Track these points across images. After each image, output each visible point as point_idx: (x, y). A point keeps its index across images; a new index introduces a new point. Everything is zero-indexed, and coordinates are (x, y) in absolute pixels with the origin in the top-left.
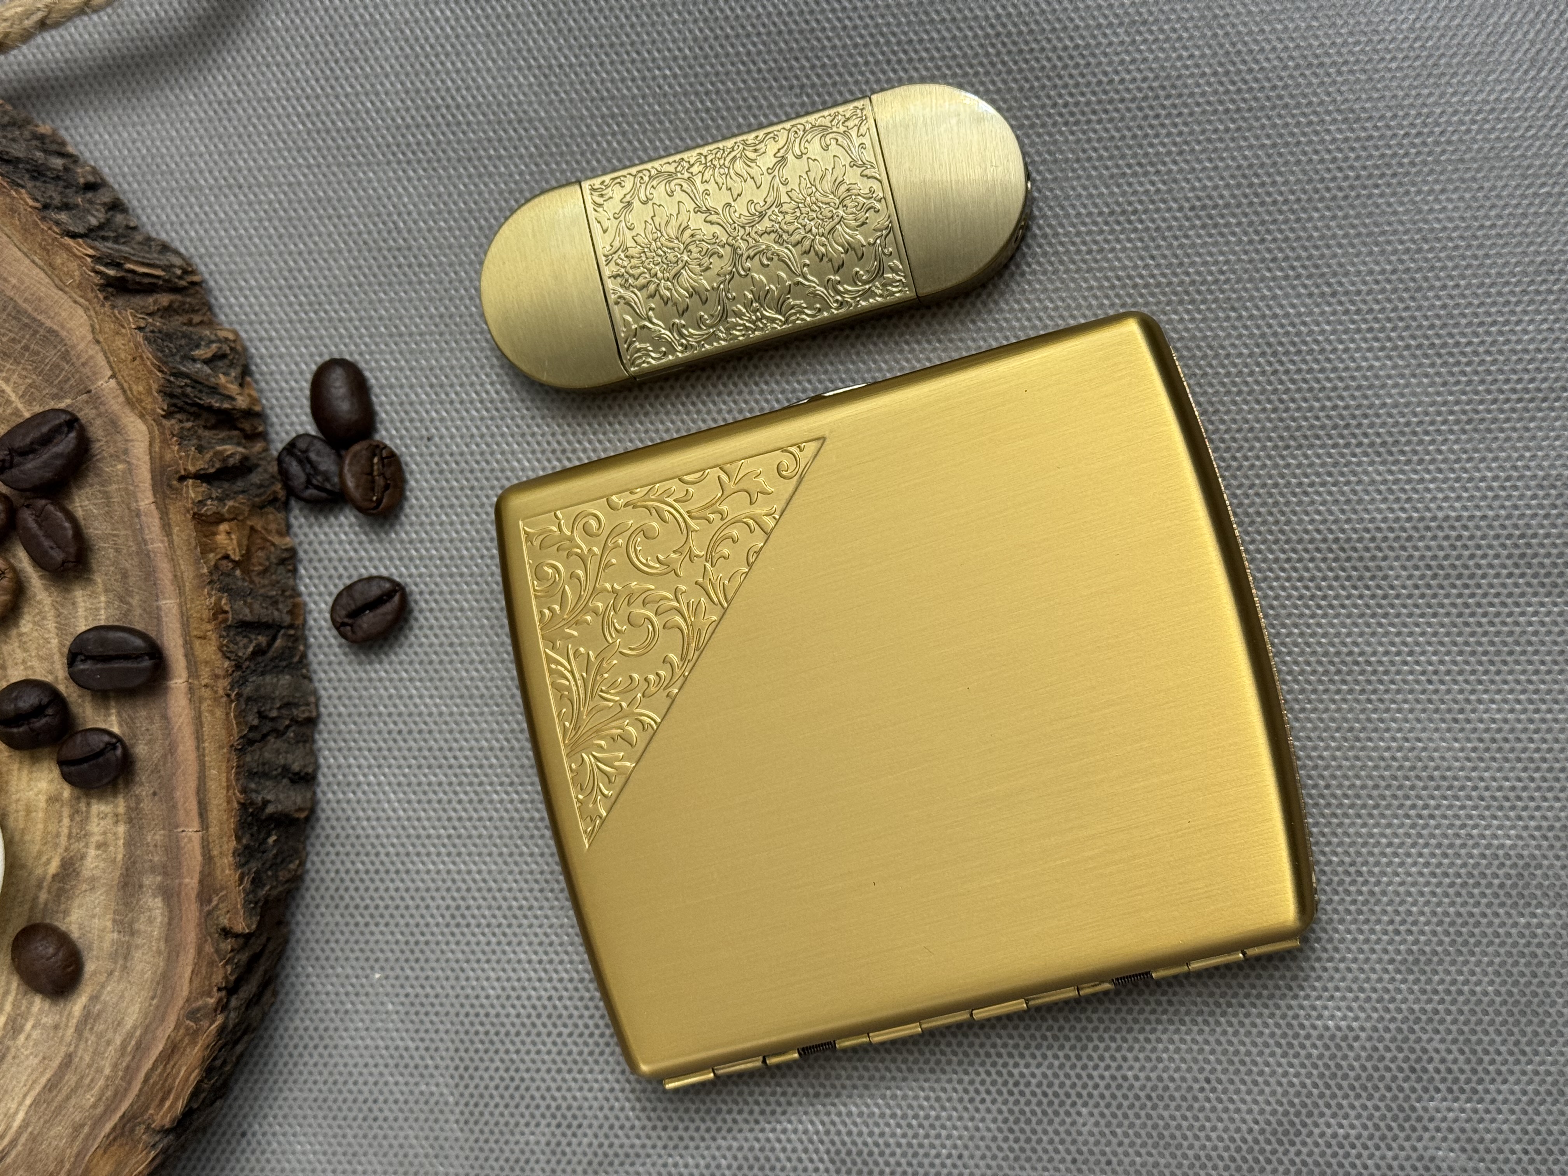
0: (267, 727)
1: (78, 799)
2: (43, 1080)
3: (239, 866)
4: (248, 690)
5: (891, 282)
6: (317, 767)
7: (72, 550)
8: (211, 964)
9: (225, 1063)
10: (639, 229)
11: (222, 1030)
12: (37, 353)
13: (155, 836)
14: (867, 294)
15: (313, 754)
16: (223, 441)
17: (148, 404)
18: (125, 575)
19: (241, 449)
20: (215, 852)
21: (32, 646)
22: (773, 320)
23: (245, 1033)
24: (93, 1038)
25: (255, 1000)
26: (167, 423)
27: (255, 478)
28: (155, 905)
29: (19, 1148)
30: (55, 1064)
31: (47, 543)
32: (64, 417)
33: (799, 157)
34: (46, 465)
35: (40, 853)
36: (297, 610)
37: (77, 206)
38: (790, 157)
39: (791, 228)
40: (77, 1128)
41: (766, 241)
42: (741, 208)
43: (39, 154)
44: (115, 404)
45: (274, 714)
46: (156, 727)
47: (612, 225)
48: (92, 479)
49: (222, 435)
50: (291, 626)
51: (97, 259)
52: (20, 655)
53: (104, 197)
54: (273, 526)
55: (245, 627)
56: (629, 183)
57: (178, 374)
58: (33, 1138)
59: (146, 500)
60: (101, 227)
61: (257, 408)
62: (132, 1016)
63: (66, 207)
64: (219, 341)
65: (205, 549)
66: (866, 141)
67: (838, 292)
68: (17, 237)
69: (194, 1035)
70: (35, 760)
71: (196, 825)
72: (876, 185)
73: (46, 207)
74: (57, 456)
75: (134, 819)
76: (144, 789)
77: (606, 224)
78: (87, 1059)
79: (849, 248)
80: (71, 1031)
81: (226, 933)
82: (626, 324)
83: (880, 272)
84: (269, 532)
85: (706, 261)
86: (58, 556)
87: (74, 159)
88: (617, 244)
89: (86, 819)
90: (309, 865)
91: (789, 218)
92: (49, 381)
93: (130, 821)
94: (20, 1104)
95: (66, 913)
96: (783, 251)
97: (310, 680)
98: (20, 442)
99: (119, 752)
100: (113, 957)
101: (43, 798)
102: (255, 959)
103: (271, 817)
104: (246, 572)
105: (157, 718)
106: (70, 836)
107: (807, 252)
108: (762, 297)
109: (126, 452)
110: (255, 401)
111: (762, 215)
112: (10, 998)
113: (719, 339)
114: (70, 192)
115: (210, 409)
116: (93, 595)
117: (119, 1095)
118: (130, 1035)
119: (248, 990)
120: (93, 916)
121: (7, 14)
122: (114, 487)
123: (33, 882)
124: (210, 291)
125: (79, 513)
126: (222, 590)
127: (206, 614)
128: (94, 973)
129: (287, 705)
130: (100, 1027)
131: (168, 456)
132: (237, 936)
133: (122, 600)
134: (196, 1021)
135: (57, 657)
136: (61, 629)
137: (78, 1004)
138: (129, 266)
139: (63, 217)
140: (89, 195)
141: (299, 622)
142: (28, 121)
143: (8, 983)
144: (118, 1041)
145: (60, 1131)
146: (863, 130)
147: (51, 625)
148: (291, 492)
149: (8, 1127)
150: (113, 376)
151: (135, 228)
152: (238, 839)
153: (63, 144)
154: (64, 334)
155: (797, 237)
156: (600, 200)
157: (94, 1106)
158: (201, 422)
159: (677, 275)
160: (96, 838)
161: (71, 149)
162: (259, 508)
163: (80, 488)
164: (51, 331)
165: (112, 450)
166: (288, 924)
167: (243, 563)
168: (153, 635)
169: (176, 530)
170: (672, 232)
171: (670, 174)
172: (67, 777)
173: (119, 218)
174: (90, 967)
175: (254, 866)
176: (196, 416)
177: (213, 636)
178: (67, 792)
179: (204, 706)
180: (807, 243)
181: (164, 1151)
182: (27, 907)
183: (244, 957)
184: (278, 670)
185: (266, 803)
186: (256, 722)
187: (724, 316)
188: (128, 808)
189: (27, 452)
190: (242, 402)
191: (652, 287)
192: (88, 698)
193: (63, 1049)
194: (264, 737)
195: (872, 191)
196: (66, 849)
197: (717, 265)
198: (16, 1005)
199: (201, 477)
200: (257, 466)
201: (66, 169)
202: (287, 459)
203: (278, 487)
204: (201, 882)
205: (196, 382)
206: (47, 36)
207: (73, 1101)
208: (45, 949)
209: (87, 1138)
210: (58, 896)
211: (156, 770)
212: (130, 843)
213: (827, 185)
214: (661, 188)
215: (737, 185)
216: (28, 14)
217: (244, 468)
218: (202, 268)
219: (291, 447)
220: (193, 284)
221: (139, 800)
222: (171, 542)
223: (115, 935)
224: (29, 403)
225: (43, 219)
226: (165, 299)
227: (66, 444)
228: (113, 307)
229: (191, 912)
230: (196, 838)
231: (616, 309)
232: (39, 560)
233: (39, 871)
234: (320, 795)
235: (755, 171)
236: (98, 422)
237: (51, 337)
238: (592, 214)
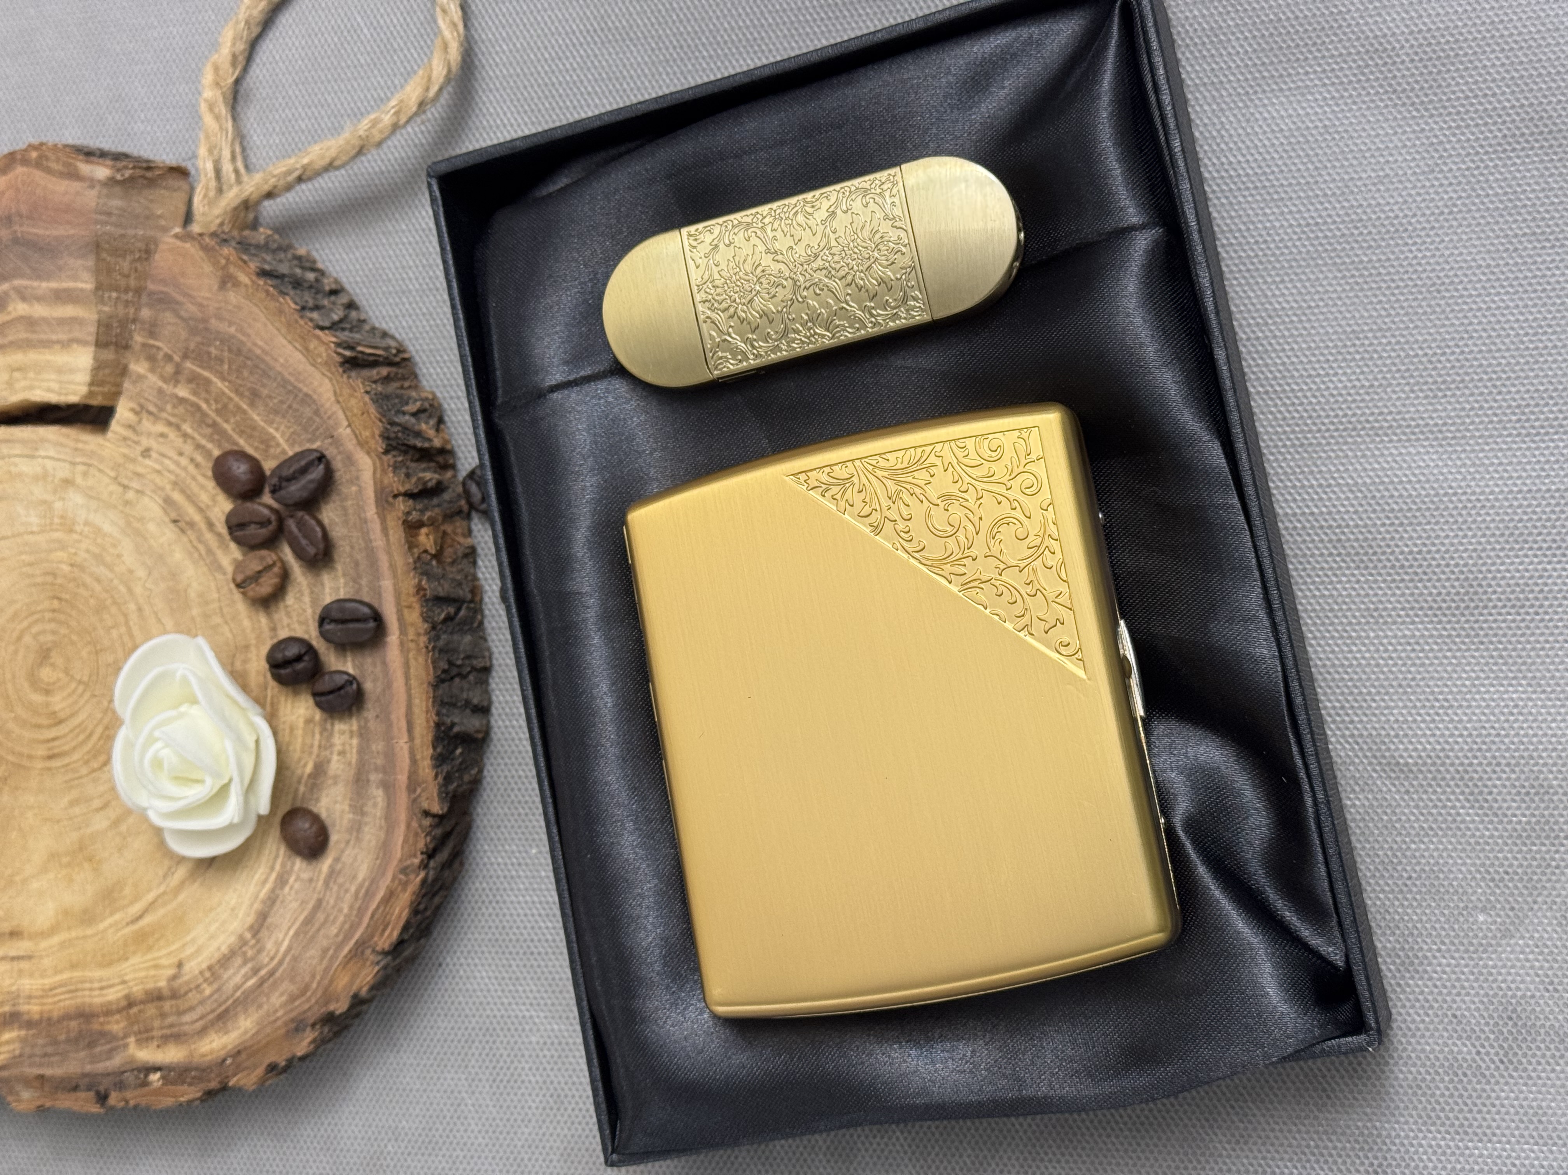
0: (454, 671)
1: (325, 721)
2: (302, 918)
3: (436, 766)
4: (441, 643)
5: (913, 308)
6: (490, 703)
7: (321, 546)
8: (416, 835)
9: (426, 909)
10: (723, 266)
11: (424, 882)
12: (297, 410)
13: (378, 746)
14: (895, 317)
15: (487, 693)
16: (424, 470)
17: (372, 443)
18: (357, 564)
19: (436, 476)
20: (418, 757)
21: (294, 615)
22: (823, 336)
23: (440, 888)
24: (335, 888)
25: (448, 865)
26: (385, 458)
27: (446, 496)
28: (378, 794)
29: (285, 965)
30: (310, 906)
31: (304, 542)
32: (316, 455)
33: (845, 212)
34: (304, 487)
35: (300, 759)
36: (476, 591)
37: (323, 307)
38: (839, 212)
39: (838, 266)
40: (325, 951)
41: (818, 276)
42: (800, 250)
43: (298, 271)
44: (350, 445)
45: (459, 662)
46: (378, 669)
47: (702, 262)
48: (334, 497)
49: (424, 465)
50: (472, 601)
51: (338, 345)
52: (286, 621)
53: (343, 299)
54: (459, 531)
55: (440, 600)
56: (717, 230)
57: (392, 423)
58: (295, 959)
59: (371, 511)
60: (341, 321)
61: (449, 447)
62: (363, 872)
63: (317, 308)
64: (422, 400)
65: (411, 545)
66: (896, 200)
67: (872, 315)
68: (284, 330)
69: (405, 885)
70: (296, 693)
71: (405, 738)
72: (903, 234)
73: (303, 308)
74: (312, 481)
75: (363, 734)
76: (370, 712)
77: (699, 261)
78: (332, 902)
79: (882, 281)
80: (321, 883)
81: (426, 813)
82: (712, 338)
83: (905, 300)
84: (455, 533)
85: (773, 291)
86: (312, 551)
87: (322, 273)
88: (706, 277)
89: (331, 734)
90: (485, 773)
91: (836, 258)
92: (305, 429)
93: (361, 735)
94: (286, 934)
95: (318, 800)
96: (832, 284)
97: (486, 640)
98: (286, 472)
99: (355, 686)
100: (350, 830)
101: (301, 720)
102: (446, 836)
103: (457, 736)
104: (439, 562)
105: (379, 664)
106: (320, 746)
107: (849, 285)
108: (815, 318)
109: (357, 478)
110: (447, 442)
111: (816, 256)
112: (279, 861)
113: (781, 350)
114: (319, 296)
115: (414, 448)
116: (336, 578)
117: (353, 928)
118: (361, 886)
119: (443, 856)
120: (336, 802)
121: (276, 172)
122: (349, 503)
123: (295, 779)
124: (416, 364)
125: (326, 521)
126: (422, 574)
127: (412, 590)
128: (337, 842)
129: (468, 657)
130: (341, 880)
131: (386, 481)
132: (434, 816)
133: (355, 581)
134: (406, 875)
135: (311, 622)
136: (314, 602)
137: (326, 864)
138: (360, 348)
139: (315, 315)
140: (333, 298)
141: (477, 599)
142: (290, 247)
143: (278, 850)
144: (353, 889)
145: (313, 952)
146: (894, 191)
147: (307, 599)
148: (472, 506)
149: (277, 951)
150: (349, 425)
151: (364, 321)
152: (434, 748)
153: (314, 262)
154: (315, 397)
155: (842, 273)
156: (694, 243)
157: (337, 935)
158: (409, 457)
159: (751, 301)
160: (338, 748)
161: (320, 265)
162: (449, 517)
163: (326, 503)
164: (306, 395)
165: (348, 477)
166: (471, 815)
167: (438, 556)
168: (376, 605)
169: (391, 532)
170: (748, 267)
171: (748, 224)
172: (318, 705)
173: (354, 314)
174: (334, 838)
175: (446, 768)
176: (405, 453)
177: (417, 606)
178: (318, 715)
179: (411, 655)
180: (850, 278)
181: (385, 968)
182: (290, 797)
183: (438, 832)
184: (462, 632)
185: (453, 725)
186: (446, 667)
187: (785, 333)
188: (360, 727)
189: (290, 479)
190: (437, 443)
191: (732, 310)
192: (332, 650)
193: (315, 896)
194: (452, 678)
195: (899, 238)
196: (318, 756)
197: (781, 293)
198: (283, 865)
199: (409, 495)
200: (447, 488)
201: (317, 280)
202: (469, 482)
203: (463, 502)
204: (409, 778)
205: (405, 429)
206: (304, 186)
207: (322, 933)
208: (303, 825)
209: (332, 957)
210: (312, 789)
211: (378, 700)
212: (361, 751)
213: (866, 233)
214: (741, 234)
215: (798, 233)
216: (289, 172)
217: (438, 489)
218: (411, 348)
219: (472, 475)
220: (404, 360)
221: (367, 721)
222: (388, 540)
223: (351, 816)
224: (292, 445)
225: (302, 317)
226: (384, 371)
227: (317, 473)
228: (349, 377)
229: (403, 800)
230: (406, 747)
231: (704, 327)
232: (299, 554)
233: (299, 772)
234: (493, 722)
235: (811, 222)
236: (339, 458)
237: (307, 399)
238: (688, 254)
